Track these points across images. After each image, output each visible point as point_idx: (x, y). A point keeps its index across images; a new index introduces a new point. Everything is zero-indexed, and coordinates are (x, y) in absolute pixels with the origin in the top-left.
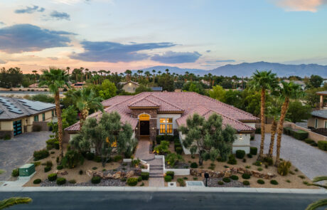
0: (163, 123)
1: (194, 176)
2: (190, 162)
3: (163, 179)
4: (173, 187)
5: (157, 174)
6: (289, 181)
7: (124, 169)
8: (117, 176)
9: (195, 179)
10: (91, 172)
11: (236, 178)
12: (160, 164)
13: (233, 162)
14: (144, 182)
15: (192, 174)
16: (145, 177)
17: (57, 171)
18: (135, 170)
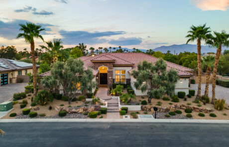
0: (118, 75)
1: (145, 111)
2: (140, 101)
3: (119, 113)
4: (128, 119)
5: (114, 109)
6: (225, 115)
7: (86, 106)
8: (81, 110)
9: (146, 113)
10: (59, 107)
11: (180, 113)
12: (116, 102)
13: (175, 100)
14: (103, 115)
15: (142, 109)
16: (104, 112)
17: (31, 107)
18: (96, 106)
